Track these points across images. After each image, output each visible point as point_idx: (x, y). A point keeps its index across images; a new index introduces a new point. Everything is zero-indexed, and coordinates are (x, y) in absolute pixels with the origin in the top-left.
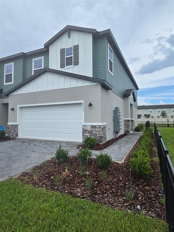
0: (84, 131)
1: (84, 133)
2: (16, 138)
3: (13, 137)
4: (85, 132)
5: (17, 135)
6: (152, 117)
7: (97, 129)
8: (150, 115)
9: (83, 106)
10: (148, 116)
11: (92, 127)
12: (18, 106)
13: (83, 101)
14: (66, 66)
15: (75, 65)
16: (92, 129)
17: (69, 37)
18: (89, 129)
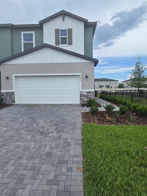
0: (81, 95)
1: (81, 97)
2: (13, 104)
3: (9, 103)
4: (83, 96)
5: (14, 101)
6: (111, 87)
7: (91, 94)
8: (110, 86)
9: (80, 77)
10: (108, 87)
11: (88, 92)
12: (14, 75)
13: (80, 74)
14: (61, 44)
15: (69, 45)
16: (88, 94)
17: (64, 21)
18: (85, 94)
